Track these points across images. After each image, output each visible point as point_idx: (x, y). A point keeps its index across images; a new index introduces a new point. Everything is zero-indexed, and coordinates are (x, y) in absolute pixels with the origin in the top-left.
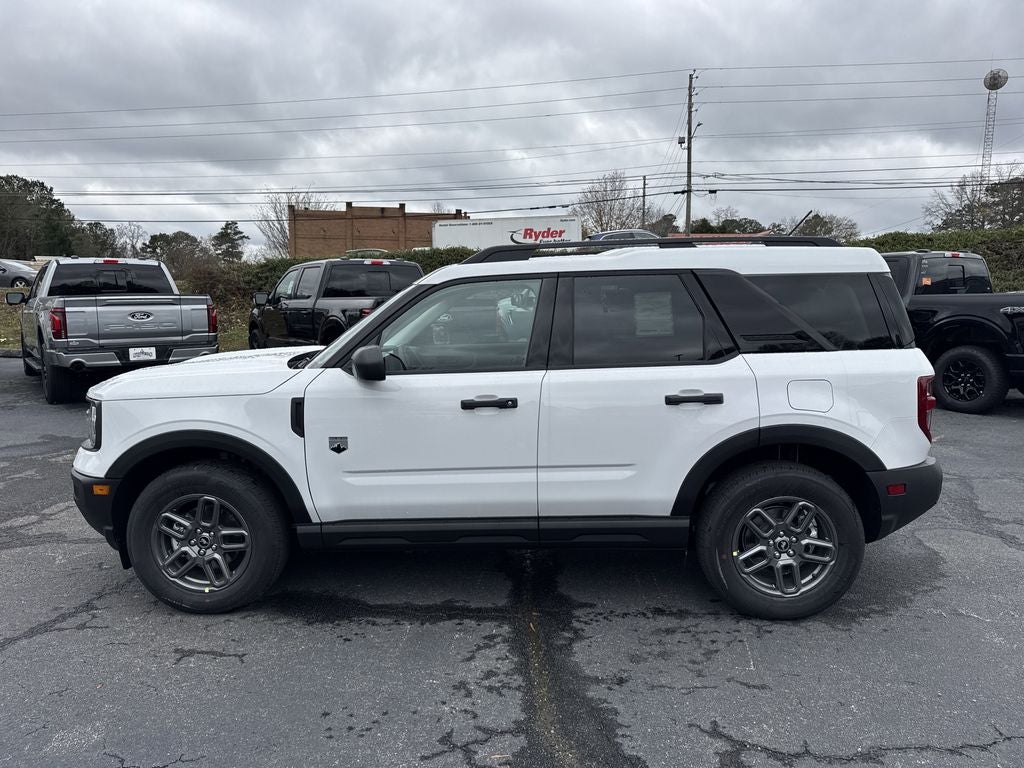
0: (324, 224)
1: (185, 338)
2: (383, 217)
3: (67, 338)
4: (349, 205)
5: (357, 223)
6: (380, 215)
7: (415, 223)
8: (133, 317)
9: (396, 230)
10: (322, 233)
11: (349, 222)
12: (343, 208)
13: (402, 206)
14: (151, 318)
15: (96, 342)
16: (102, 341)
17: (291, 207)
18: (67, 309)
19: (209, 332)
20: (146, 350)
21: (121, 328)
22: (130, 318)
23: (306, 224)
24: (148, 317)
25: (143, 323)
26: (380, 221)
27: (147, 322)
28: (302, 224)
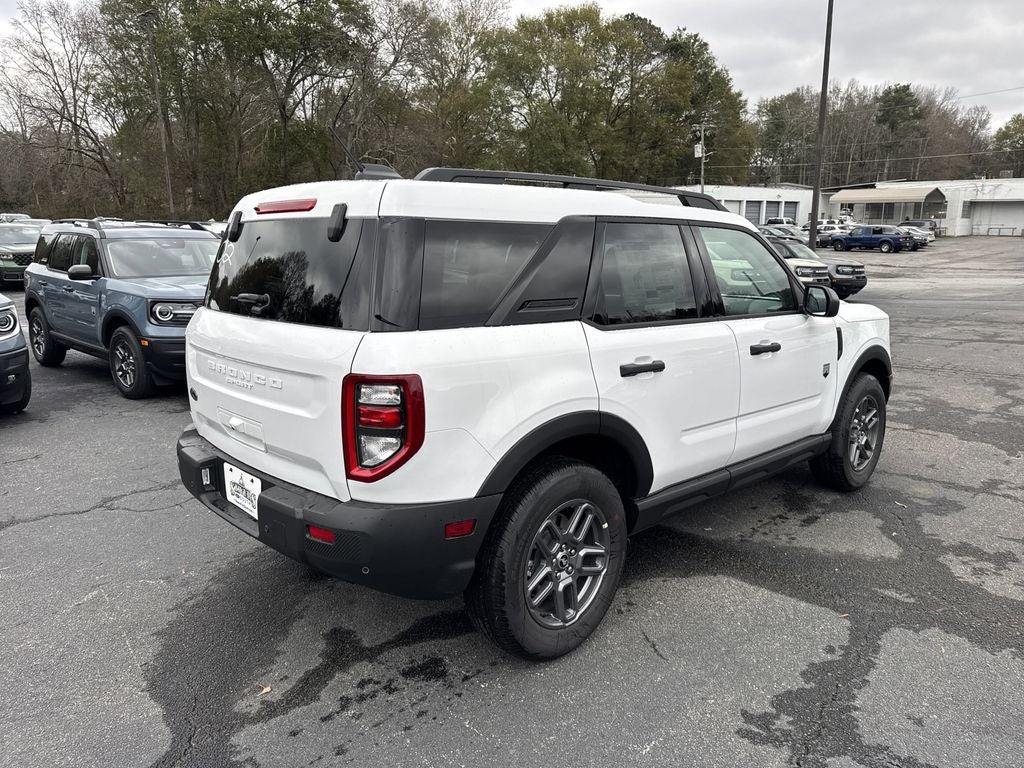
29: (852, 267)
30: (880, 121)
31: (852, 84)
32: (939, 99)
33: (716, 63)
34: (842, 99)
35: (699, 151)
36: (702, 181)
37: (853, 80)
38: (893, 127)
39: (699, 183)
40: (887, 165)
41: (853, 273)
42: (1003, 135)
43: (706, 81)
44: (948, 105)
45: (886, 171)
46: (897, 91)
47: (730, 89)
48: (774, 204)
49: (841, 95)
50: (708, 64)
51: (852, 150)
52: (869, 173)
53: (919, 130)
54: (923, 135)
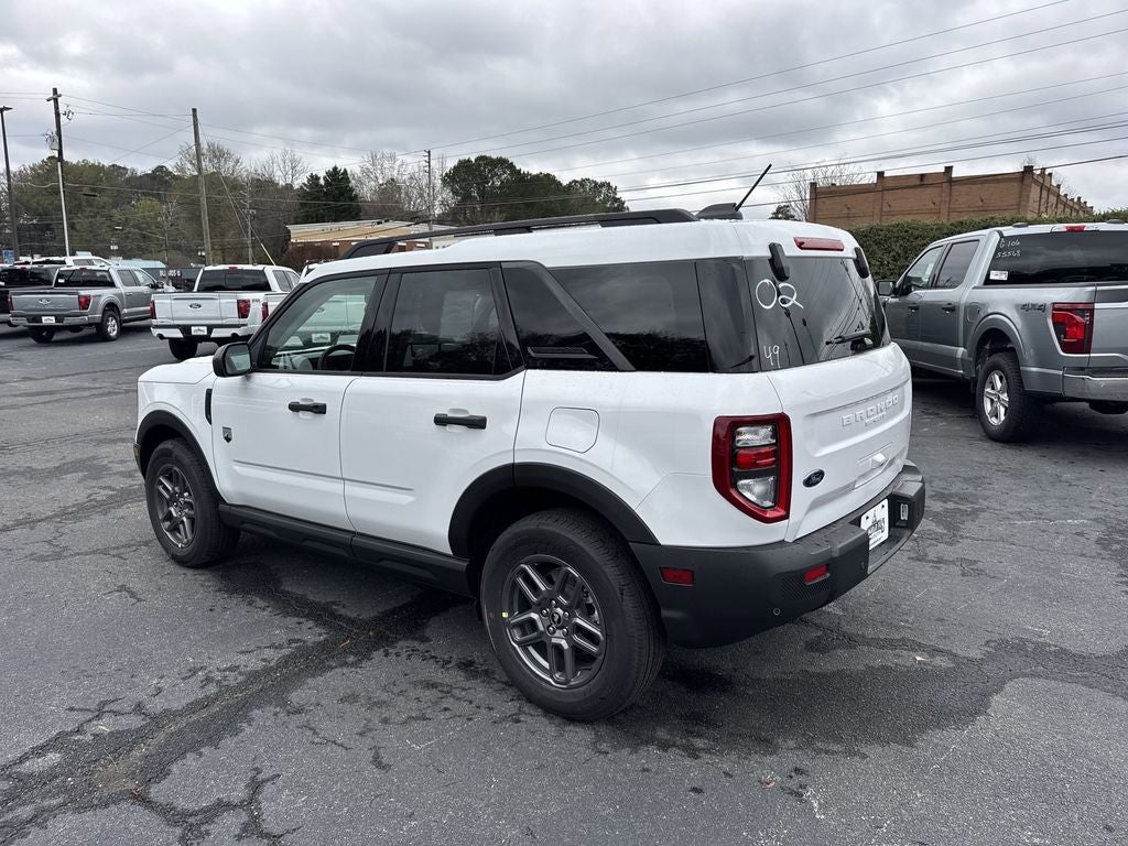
0: (849, 200)
2: (921, 185)
4: (880, 175)
5: (888, 196)
6: (918, 183)
7: (964, 188)
9: (937, 200)
10: (846, 211)
11: (880, 195)
12: (874, 179)
13: (949, 169)
17: (813, 185)
23: (828, 202)
26: (918, 190)
28: (824, 203)
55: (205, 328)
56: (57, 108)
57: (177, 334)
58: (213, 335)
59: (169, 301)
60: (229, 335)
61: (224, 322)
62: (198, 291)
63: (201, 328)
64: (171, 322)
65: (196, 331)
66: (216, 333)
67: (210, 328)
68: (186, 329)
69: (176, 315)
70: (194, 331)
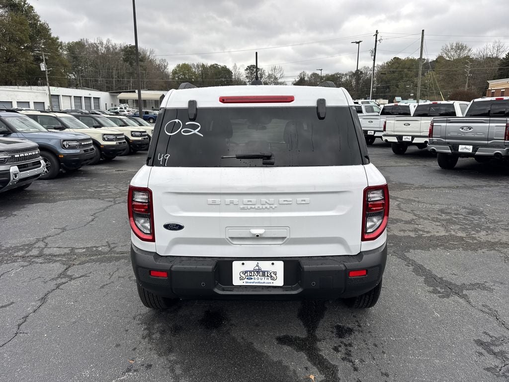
1: (489, 142)
3: (432, 137)
8: (462, 129)
14: (471, 130)
15: (444, 140)
16: (447, 140)
18: (434, 124)
19: (505, 140)
20: (467, 147)
21: (455, 134)
22: (461, 130)
24: (470, 129)
25: (467, 132)
27: (469, 132)
29: (140, 132)
30: (125, 60)
31: (108, 41)
32: (148, 54)
33: (40, 19)
34: (105, 48)
35: (43, 67)
36: (48, 84)
37: (108, 39)
38: (131, 64)
39: (46, 85)
40: (131, 82)
41: (141, 136)
42: (174, 72)
43: (36, 27)
44: (151, 57)
45: (131, 85)
46: (130, 47)
47: (50, 35)
48: (88, 99)
49: (104, 46)
50: (35, 18)
51: (114, 73)
52: (124, 85)
53: (143, 67)
54: (145, 70)
55: (411, 137)
56: (376, 38)
57: (395, 140)
58: (414, 142)
59: (393, 122)
60: (423, 142)
61: (422, 134)
62: (413, 116)
63: (408, 137)
64: (393, 133)
65: (405, 139)
66: (416, 141)
67: (413, 137)
68: (400, 137)
69: (396, 129)
70: (404, 139)
